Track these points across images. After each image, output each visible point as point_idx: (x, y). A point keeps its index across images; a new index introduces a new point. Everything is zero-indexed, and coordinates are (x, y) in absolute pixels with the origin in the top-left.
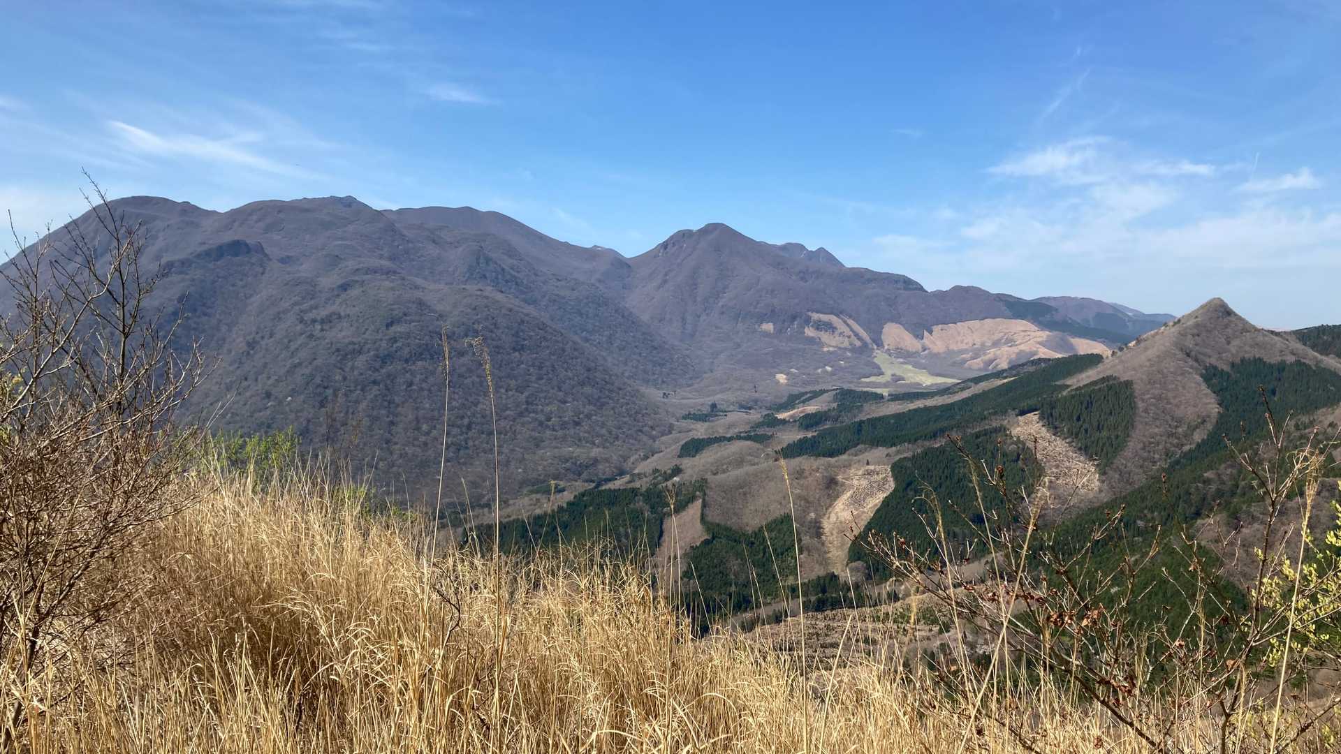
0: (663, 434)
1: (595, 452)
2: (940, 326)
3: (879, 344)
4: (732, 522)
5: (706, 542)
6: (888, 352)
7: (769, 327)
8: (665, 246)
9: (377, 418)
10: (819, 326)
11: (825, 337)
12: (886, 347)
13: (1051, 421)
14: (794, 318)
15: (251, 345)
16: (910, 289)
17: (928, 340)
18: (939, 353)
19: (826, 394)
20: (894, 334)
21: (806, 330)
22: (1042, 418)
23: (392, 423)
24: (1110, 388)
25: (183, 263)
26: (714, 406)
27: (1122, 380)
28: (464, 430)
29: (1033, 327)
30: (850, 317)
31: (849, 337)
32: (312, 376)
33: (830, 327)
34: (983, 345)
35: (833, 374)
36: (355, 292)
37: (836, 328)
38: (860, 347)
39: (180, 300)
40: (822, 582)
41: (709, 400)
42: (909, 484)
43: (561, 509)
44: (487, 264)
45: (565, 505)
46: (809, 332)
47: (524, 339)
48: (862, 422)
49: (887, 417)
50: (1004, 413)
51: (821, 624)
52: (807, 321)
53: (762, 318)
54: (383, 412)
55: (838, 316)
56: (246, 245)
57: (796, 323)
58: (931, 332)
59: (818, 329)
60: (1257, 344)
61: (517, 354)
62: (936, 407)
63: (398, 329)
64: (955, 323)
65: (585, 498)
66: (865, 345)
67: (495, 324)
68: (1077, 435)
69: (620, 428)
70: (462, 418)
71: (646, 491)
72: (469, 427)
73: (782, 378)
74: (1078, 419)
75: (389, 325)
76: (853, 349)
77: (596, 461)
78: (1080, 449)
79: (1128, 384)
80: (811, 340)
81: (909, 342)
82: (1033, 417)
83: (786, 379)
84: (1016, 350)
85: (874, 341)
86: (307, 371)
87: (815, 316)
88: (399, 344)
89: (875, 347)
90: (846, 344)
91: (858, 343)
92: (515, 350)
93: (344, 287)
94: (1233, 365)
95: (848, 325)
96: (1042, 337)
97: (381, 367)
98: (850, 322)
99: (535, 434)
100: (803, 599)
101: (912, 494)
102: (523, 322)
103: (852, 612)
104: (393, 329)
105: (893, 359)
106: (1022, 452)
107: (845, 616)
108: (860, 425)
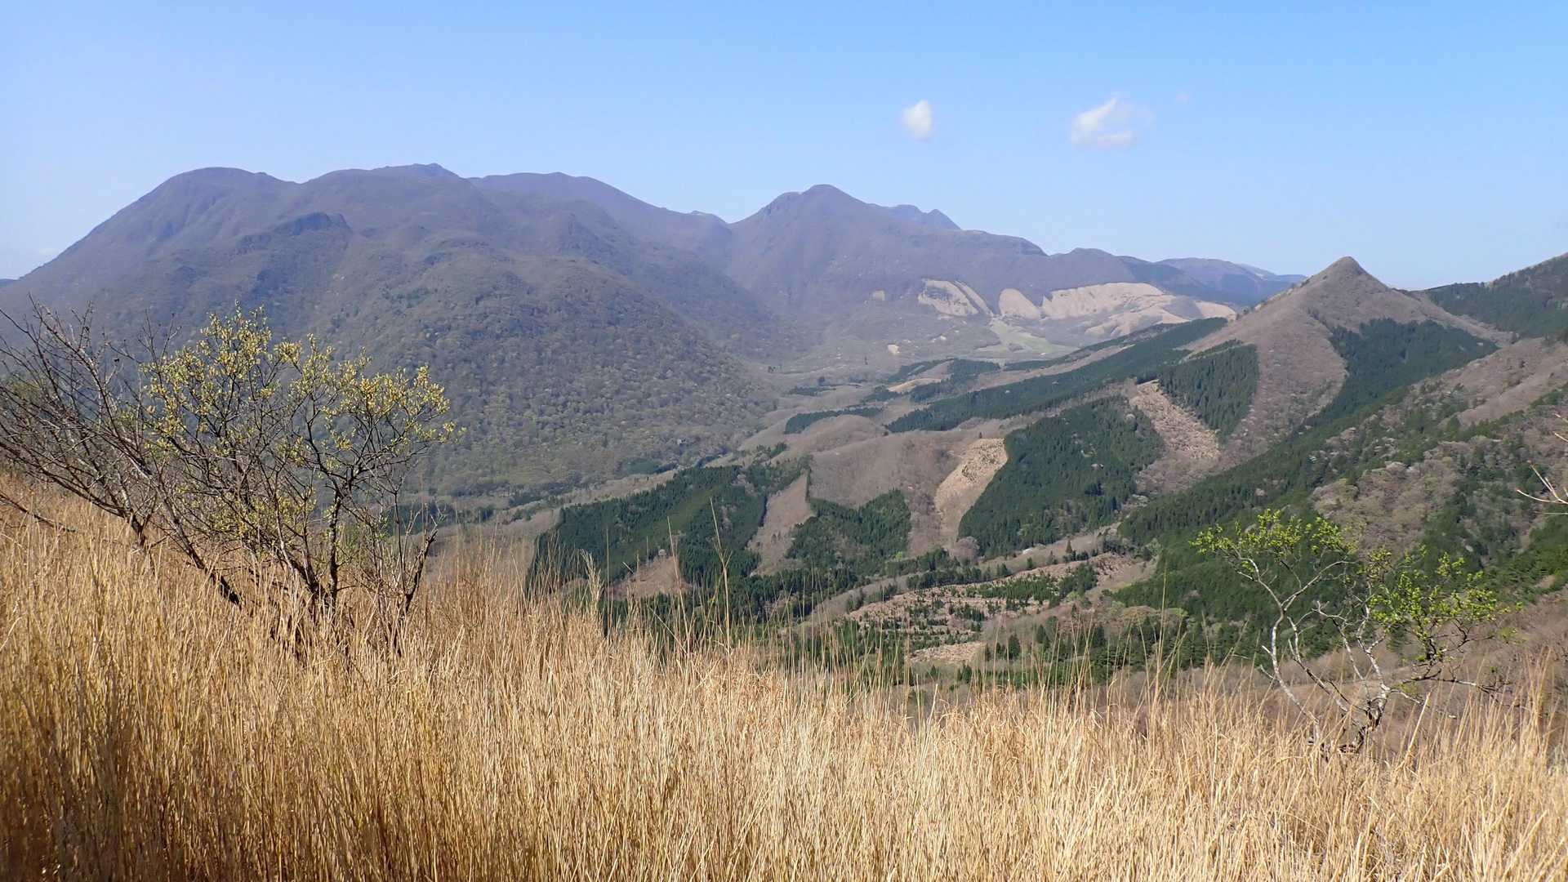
0: (768, 410)
1: (697, 430)
2: (1061, 292)
3: (995, 309)
4: (839, 499)
5: (812, 520)
6: (1006, 320)
7: (880, 295)
8: (768, 210)
9: (469, 397)
10: (933, 293)
11: (938, 304)
12: (1004, 315)
13: (1170, 389)
14: (906, 285)
15: (337, 324)
16: (1028, 253)
17: (1046, 306)
18: (1059, 320)
19: (939, 366)
20: (1013, 301)
21: (920, 298)
22: (1162, 384)
23: (485, 402)
24: (1232, 353)
25: (261, 237)
26: (822, 380)
27: (1246, 344)
28: (560, 408)
29: (1156, 291)
30: (966, 283)
31: (965, 304)
33: (945, 295)
34: (1105, 310)
35: (948, 343)
36: (442, 266)
37: (951, 295)
38: (976, 315)
39: (262, 276)
40: (931, 557)
41: (817, 374)
42: (1022, 458)
43: (660, 487)
44: (580, 232)
45: (665, 485)
46: (923, 299)
47: (620, 313)
48: (976, 393)
49: (1004, 388)
50: (1122, 381)
51: (929, 601)
52: (922, 288)
53: (872, 287)
54: (476, 390)
55: (952, 282)
56: (327, 217)
57: (908, 291)
58: (1050, 298)
59: (931, 296)
60: (1388, 305)
61: (612, 328)
62: (1053, 377)
63: (489, 303)
64: (1076, 288)
65: (686, 478)
66: (981, 313)
67: (589, 297)
68: (1197, 403)
69: (723, 404)
70: (558, 396)
71: (750, 469)
72: (564, 405)
73: (894, 349)
74: (1199, 387)
75: (477, 301)
76: (970, 318)
77: (698, 439)
78: (1200, 417)
79: (1252, 349)
80: (927, 309)
81: (1029, 310)
82: (1152, 386)
83: (899, 350)
84: (1138, 315)
85: (991, 308)
86: (395, 349)
87: (930, 283)
88: (488, 320)
89: (992, 314)
90: (962, 312)
91: (974, 311)
92: (610, 323)
93: (431, 261)
94: (1362, 326)
95: (964, 292)
96: (1165, 302)
97: (472, 344)
98: (966, 288)
99: (634, 412)
100: (911, 575)
101: (1024, 467)
102: (618, 294)
103: (960, 588)
104: (481, 303)
105: (1010, 327)
106: (1141, 421)
107: (954, 592)
108: (974, 397)
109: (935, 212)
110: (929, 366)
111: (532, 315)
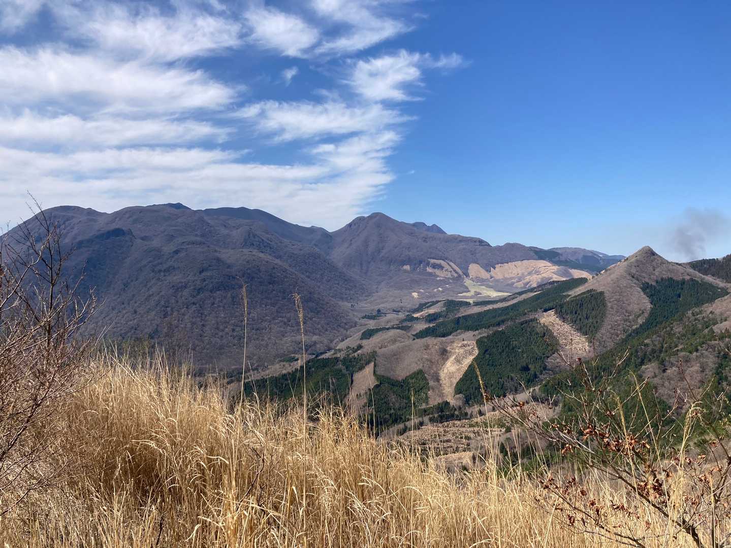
0: (352, 327)
1: (315, 338)
2: (500, 265)
3: (467, 275)
4: (391, 375)
5: (377, 386)
6: (472, 280)
7: (407, 267)
8: (350, 225)
9: (195, 323)
10: (434, 266)
11: (438, 272)
12: (471, 277)
13: (561, 315)
14: (421, 262)
15: (126, 285)
16: (482, 245)
17: (493, 272)
18: (499, 279)
19: (439, 303)
20: (476, 270)
21: (427, 268)
22: (556, 313)
23: (203, 325)
24: (592, 296)
25: (88, 241)
26: (379, 311)
27: (598, 291)
29: (549, 264)
30: (451, 261)
31: (451, 272)
32: (159, 301)
33: (440, 267)
34: (523, 274)
35: (443, 292)
36: (182, 254)
37: (444, 267)
38: (457, 277)
39: (88, 262)
40: (441, 406)
41: (376, 308)
42: (486, 351)
43: (296, 370)
44: (254, 237)
45: (299, 368)
46: (429, 270)
47: (275, 278)
48: (460, 317)
49: (473, 314)
50: (536, 311)
52: (428, 264)
53: (403, 263)
54: (198, 319)
55: (444, 261)
56: (123, 230)
57: (422, 265)
58: (494, 268)
59: (434, 268)
60: (669, 270)
61: (271, 286)
62: (499, 309)
63: (206, 274)
64: (508, 263)
65: (310, 364)
66: (460, 276)
67: (259, 270)
68: (575, 321)
69: (328, 325)
71: (343, 359)
73: (415, 295)
74: (576, 313)
75: (200, 273)
76: (453, 279)
77: (315, 343)
78: (577, 330)
79: (602, 293)
80: (430, 274)
81: (484, 274)
82: (552, 312)
83: (418, 295)
84: (540, 276)
85: (464, 274)
86: (156, 298)
87: (432, 261)
88: (207, 282)
89: (465, 277)
90: (449, 276)
91: (456, 275)
92: (270, 283)
93: (176, 252)
94: (657, 282)
95: (450, 265)
96: (554, 269)
97: (197, 295)
98: (451, 264)
99: (282, 329)
100: (431, 416)
101: (488, 356)
102: (274, 268)
103: (457, 422)
104: (203, 274)
105: (475, 283)
106: (546, 332)
108: (458, 319)
109: (434, 226)
110: (434, 303)
111: (229, 279)
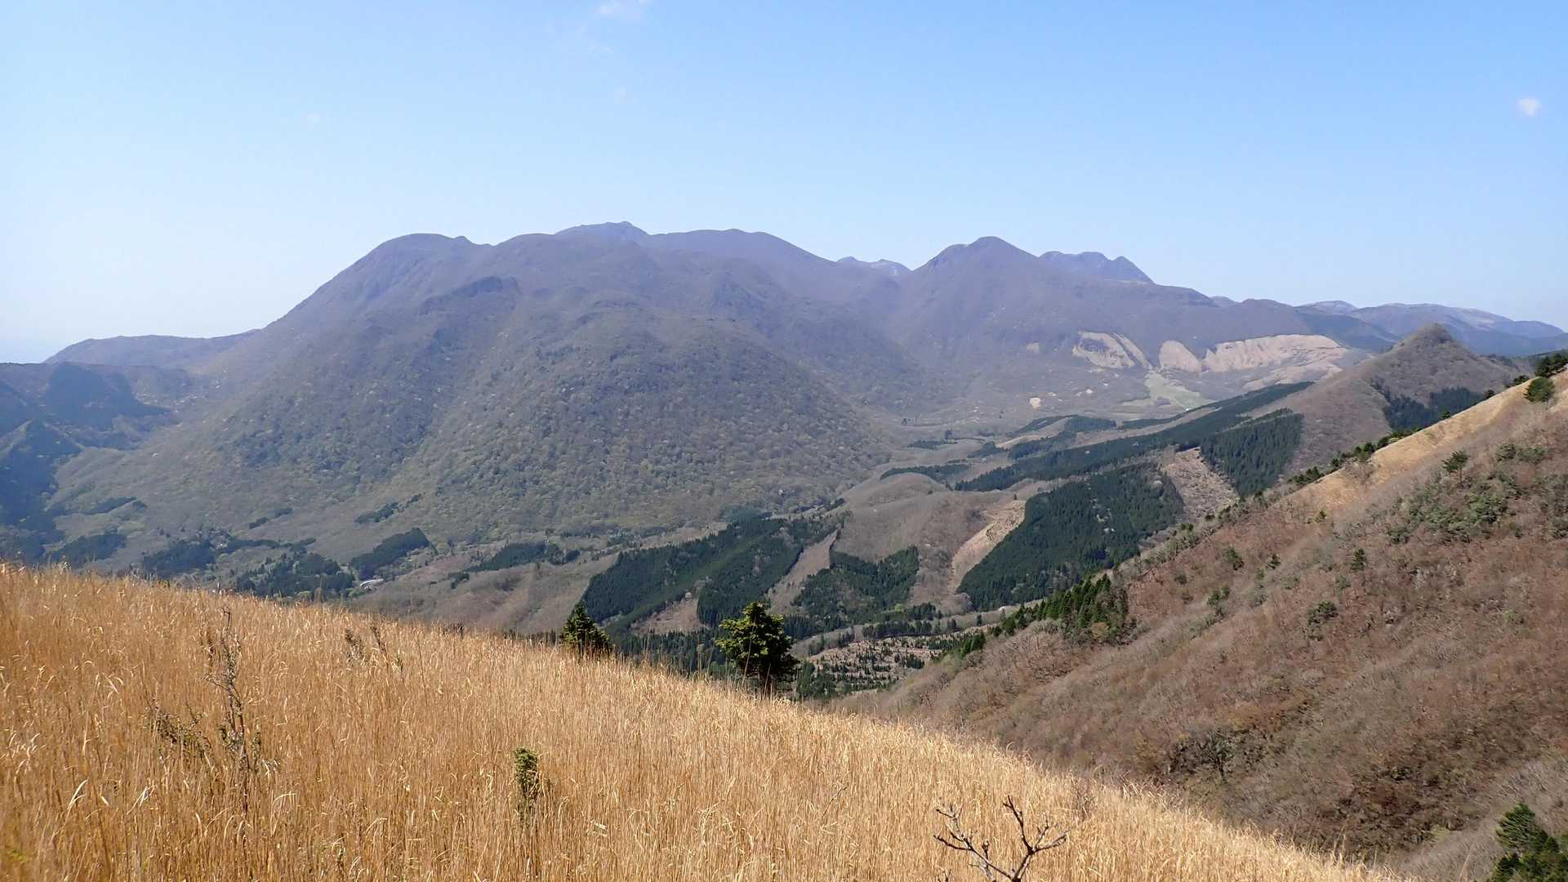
0: (879, 462)
2: (1226, 344)
3: (1154, 361)
4: (862, 554)
5: (823, 572)
6: (1163, 373)
7: (1034, 347)
8: (934, 262)
9: (592, 447)
10: (1089, 345)
11: (1094, 357)
12: (1163, 367)
13: (1210, 457)
14: (1062, 337)
15: (495, 377)
16: (1195, 304)
17: (1210, 357)
18: (1220, 373)
20: (1175, 353)
21: (1074, 350)
22: (1203, 453)
23: (607, 452)
24: (1278, 422)
25: (441, 300)
26: (948, 433)
27: (1295, 413)
28: (674, 458)
29: (1333, 344)
30: (1126, 335)
31: (1122, 357)
32: (539, 408)
33: (1101, 347)
34: (1271, 363)
35: (1093, 397)
36: (590, 325)
37: (1108, 348)
38: (1132, 368)
39: (438, 335)
40: (917, 611)
41: (946, 427)
43: (712, 536)
44: (733, 290)
45: (717, 534)
46: (1077, 352)
47: (744, 369)
50: (1163, 447)
51: (879, 649)
52: (1076, 341)
53: (1027, 339)
54: (600, 441)
55: (1111, 335)
56: (500, 281)
57: (1063, 343)
58: (1214, 350)
59: (1087, 349)
61: (736, 383)
63: (621, 361)
64: (1243, 340)
65: (737, 527)
66: (1138, 365)
67: (716, 355)
68: (1232, 471)
69: (834, 457)
70: (674, 447)
71: (793, 522)
72: (679, 456)
73: (1035, 402)
74: (1239, 454)
75: (612, 358)
76: (1125, 370)
80: (1079, 361)
81: (1189, 362)
82: (1194, 452)
83: (1041, 403)
85: (1149, 360)
86: (535, 402)
87: (1086, 335)
88: (619, 376)
89: (1150, 367)
90: (1118, 364)
91: (1131, 363)
92: (734, 379)
93: (584, 320)
95: (1121, 344)
97: (602, 398)
98: (1125, 341)
99: (744, 463)
100: (867, 625)
102: (745, 351)
103: (910, 640)
104: (615, 361)
105: (1167, 381)
106: (1169, 489)
107: (904, 643)
109: (1121, 260)
110: (1051, 421)
111: (661, 371)
